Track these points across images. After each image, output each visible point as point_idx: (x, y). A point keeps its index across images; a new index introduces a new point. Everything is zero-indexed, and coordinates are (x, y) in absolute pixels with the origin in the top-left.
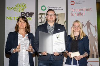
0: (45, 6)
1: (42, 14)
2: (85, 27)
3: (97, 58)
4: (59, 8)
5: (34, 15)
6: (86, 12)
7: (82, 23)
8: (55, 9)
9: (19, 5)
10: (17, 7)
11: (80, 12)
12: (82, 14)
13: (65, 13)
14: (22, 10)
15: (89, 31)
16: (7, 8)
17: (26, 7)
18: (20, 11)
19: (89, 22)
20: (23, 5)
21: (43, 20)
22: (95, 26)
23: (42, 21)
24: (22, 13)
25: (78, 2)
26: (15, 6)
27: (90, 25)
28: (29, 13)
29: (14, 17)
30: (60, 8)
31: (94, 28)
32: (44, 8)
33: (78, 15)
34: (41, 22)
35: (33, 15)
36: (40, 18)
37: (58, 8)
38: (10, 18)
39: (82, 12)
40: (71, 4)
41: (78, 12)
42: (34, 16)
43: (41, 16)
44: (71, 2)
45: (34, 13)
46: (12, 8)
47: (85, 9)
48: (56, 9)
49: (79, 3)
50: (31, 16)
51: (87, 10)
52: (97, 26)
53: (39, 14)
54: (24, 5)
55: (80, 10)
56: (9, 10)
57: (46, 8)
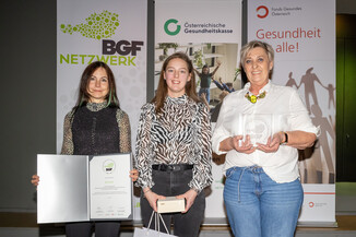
0: (175, 22)
1: (168, 45)
2: (298, 88)
3: (331, 182)
4: (221, 29)
5: (144, 48)
6: (302, 40)
7: (291, 74)
8: (208, 29)
9: (98, 19)
10: (90, 23)
11: (284, 40)
12: (290, 48)
13: (237, 45)
14: (107, 33)
15: (312, 102)
16: (63, 26)
17: (117, 24)
18: (99, 37)
19: (312, 72)
20: (110, 19)
22: (330, 86)
24: (105, 42)
25: (280, 9)
26: (86, 22)
28: (126, 43)
29: (83, 56)
30: (224, 26)
31: (327, 92)
32: (172, 27)
33: (279, 49)
35: (139, 49)
36: (161, 58)
37: (216, 29)
38: (71, 59)
39: (291, 41)
40: (259, 16)
42: (143, 53)
43: (165, 53)
44: (259, 8)
45: (142, 43)
46: (75, 29)
47: (299, 32)
48: (210, 31)
49: (283, 12)
50: (134, 54)
51: (308, 34)
52: (335, 86)
53: (156, 45)
54: (113, 19)
55: (284, 35)
56: (67, 34)
57: (179, 27)
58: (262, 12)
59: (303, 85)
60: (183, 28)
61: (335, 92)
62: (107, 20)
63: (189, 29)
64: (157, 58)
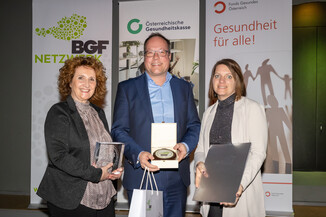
1: (131, 43)
2: (254, 79)
3: (287, 172)
4: (180, 25)
5: (109, 47)
6: (259, 33)
7: (247, 66)
8: (167, 26)
9: (68, 22)
10: (61, 26)
11: (241, 33)
12: (246, 41)
13: (195, 40)
14: (76, 34)
15: (268, 93)
16: (37, 30)
17: (85, 26)
18: (69, 39)
19: (268, 63)
20: (79, 22)
21: (132, 61)
22: (287, 76)
23: (131, 64)
24: (74, 43)
25: (237, 4)
26: (57, 26)
27: (272, 74)
28: (93, 42)
29: (55, 56)
30: (182, 23)
31: (283, 83)
32: (135, 27)
33: (236, 42)
34: (127, 68)
35: (105, 48)
36: (125, 55)
37: (175, 26)
38: (45, 59)
39: (247, 34)
40: (216, 11)
41: (236, 35)
42: (108, 51)
43: (128, 51)
44: (216, 4)
45: (107, 42)
46: (48, 32)
47: (255, 25)
48: (169, 29)
49: (240, 6)
50: (100, 52)
51: (264, 26)
52: (291, 76)
53: (121, 44)
54: (82, 21)
55: (241, 28)
56: (41, 37)
57: (141, 26)
58: (220, 7)
59: (259, 76)
60: (144, 27)
61: (291, 82)
62: (76, 23)
63: (150, 27)
64: (121, 55)
